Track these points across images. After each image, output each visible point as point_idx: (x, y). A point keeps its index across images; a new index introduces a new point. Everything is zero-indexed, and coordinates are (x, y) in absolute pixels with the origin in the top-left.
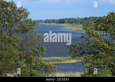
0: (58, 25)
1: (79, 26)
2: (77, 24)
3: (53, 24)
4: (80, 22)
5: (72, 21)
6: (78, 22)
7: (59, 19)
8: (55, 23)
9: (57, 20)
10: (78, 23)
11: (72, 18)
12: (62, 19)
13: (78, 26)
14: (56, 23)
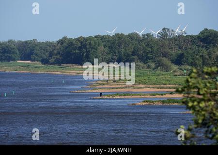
0: (57, 71)
1: (168, 77)
2: (159, 65)
3: (28, 66)
4: (174, 57)
5: (129, 51)
6: (165, 55)
7: (61, 42)
8: (39, 64)
9: (48, 44)
10: (165, 60)
11: (133, 37)
12: (78, 40)
13: (163, 76)
14: (45, 62)
